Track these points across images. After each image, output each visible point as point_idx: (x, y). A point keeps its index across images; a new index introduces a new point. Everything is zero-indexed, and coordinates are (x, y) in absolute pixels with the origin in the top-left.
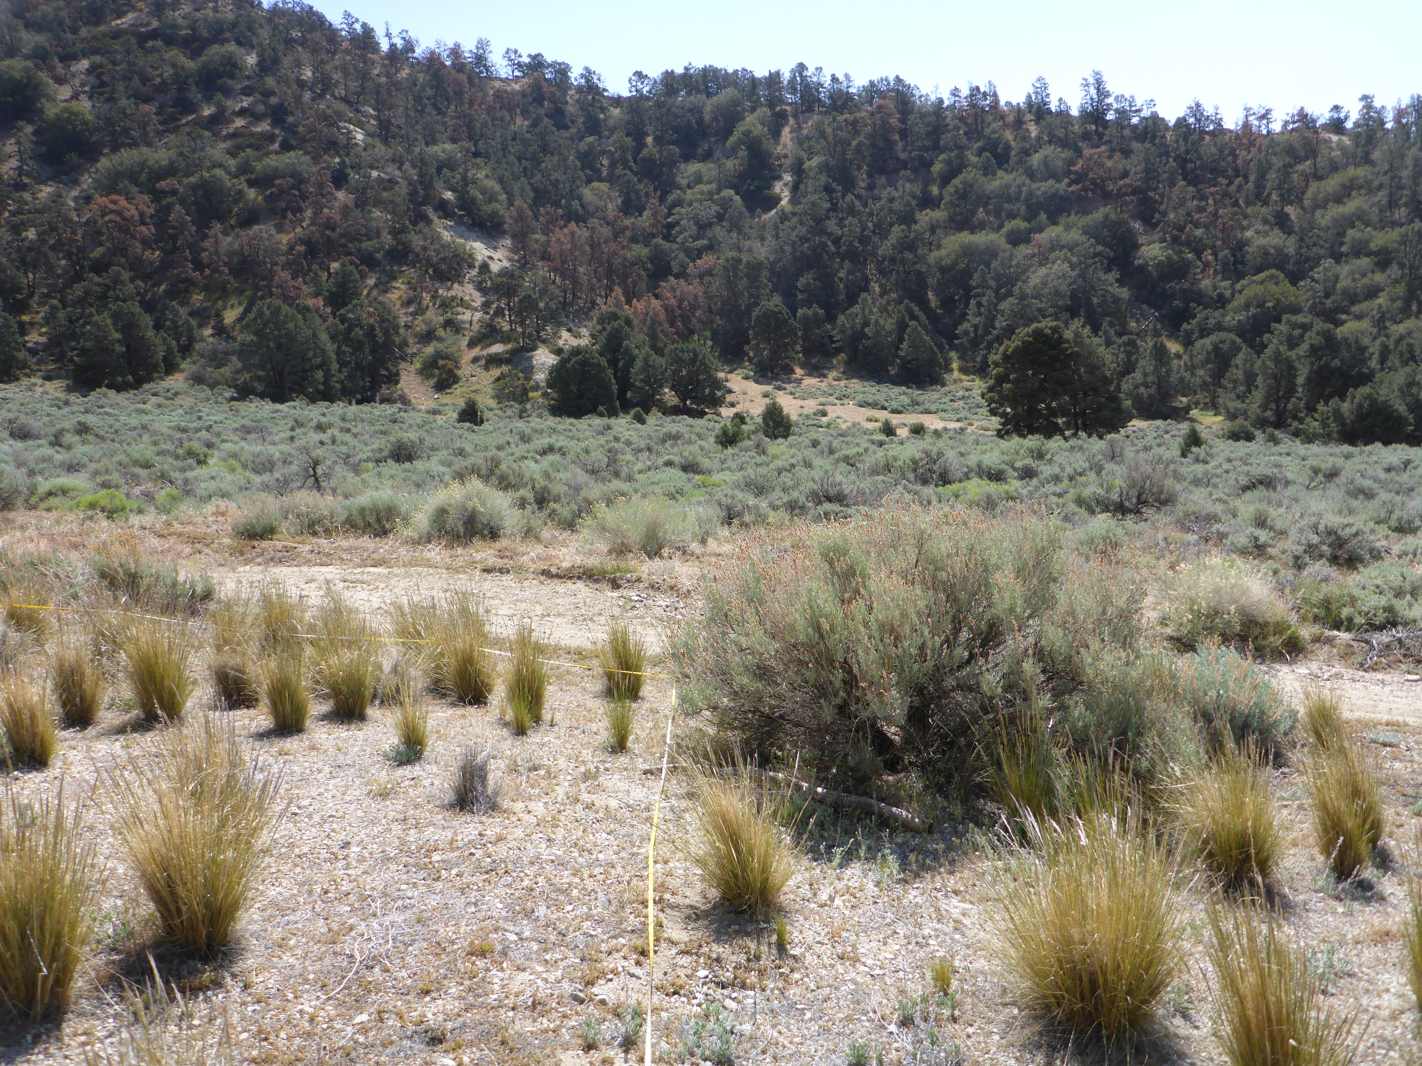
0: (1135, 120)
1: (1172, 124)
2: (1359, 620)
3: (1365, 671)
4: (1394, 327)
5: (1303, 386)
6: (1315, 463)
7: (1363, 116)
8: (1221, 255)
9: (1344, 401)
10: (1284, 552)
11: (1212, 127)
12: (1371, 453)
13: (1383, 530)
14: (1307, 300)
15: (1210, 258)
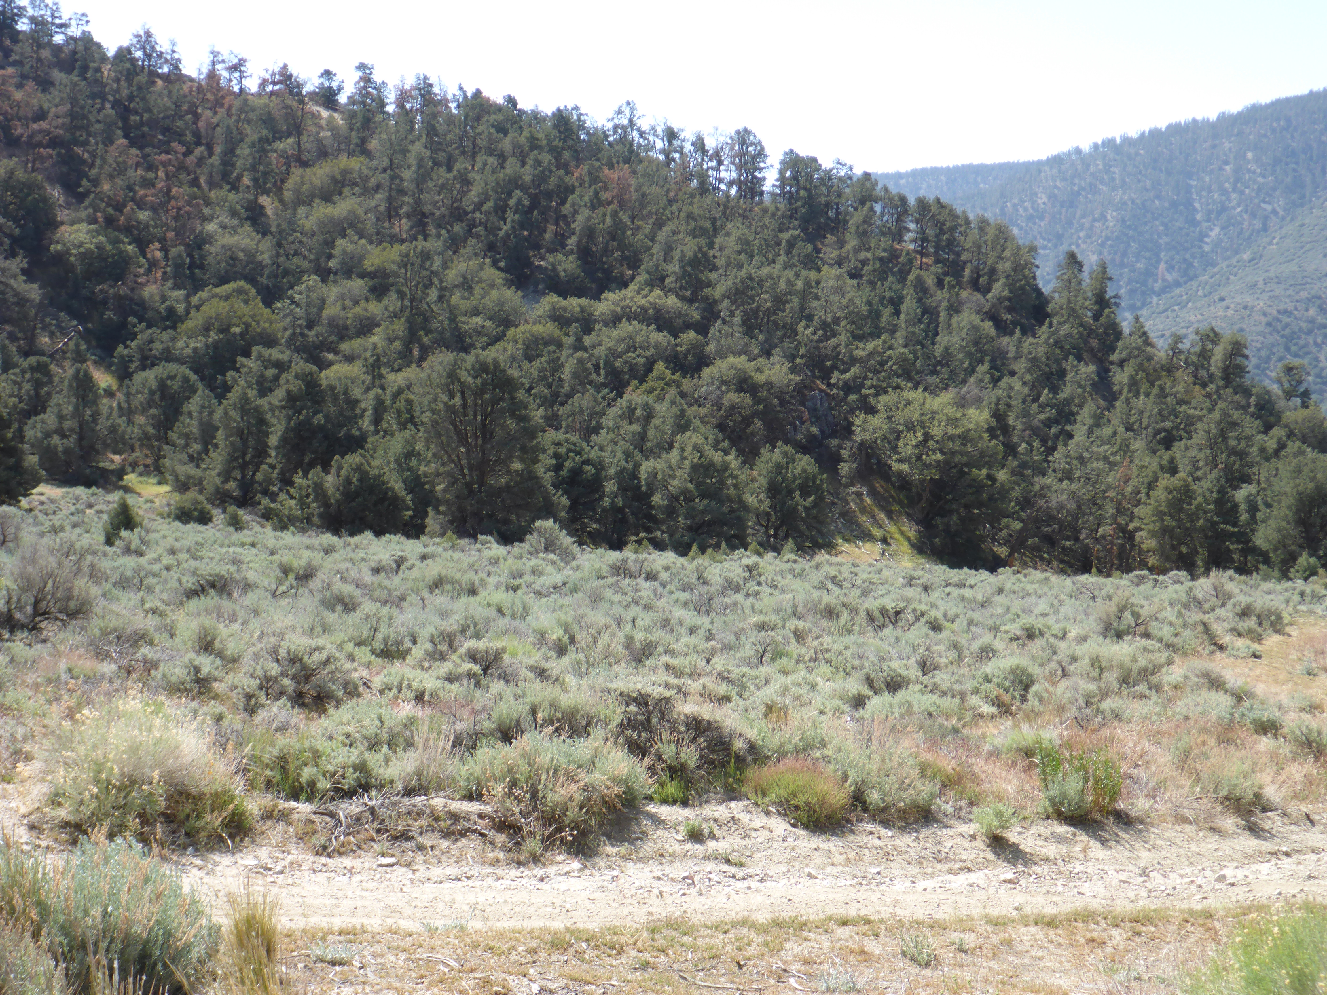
0: (59, 39)
1: (111, 53)
2: (324, 784)
3: (329, 856)
4: (391, 377)
5: (277, 448)
6: (285, 559)
7: (360, 90)
8: (174, 252)
9: (328, 473)
10: (234, 687)
11: (166, 69)
12: (357, 547)
13: (364, 654)
14: (285, 329)
15: (158, 254)
